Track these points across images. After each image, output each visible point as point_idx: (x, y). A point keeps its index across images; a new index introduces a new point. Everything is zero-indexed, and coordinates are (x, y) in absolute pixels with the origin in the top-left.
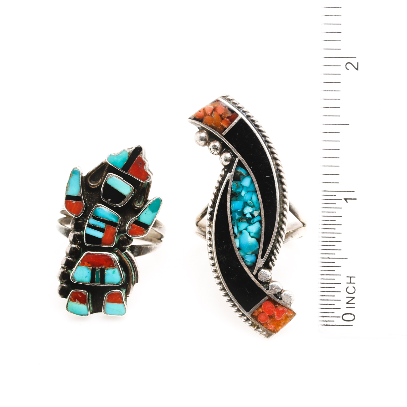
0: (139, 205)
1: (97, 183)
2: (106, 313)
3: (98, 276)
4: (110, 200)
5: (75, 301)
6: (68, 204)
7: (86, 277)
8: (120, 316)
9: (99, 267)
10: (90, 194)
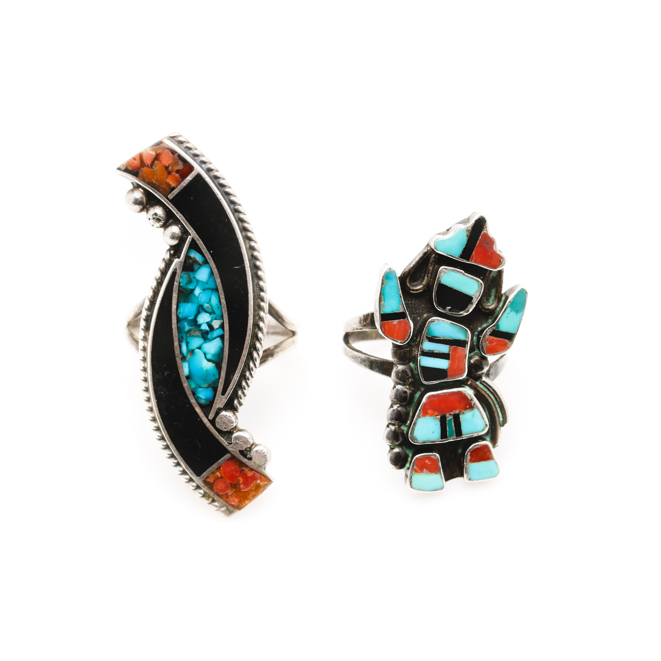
0: (489, 304)
1: (421, 284)
2: (470, 479)
3: (451, 427)
5: (422, 472)
6: (387, 326)
7: (433, 432)
8: (492, 479)
9: (451, 413)
10: (412, 304)
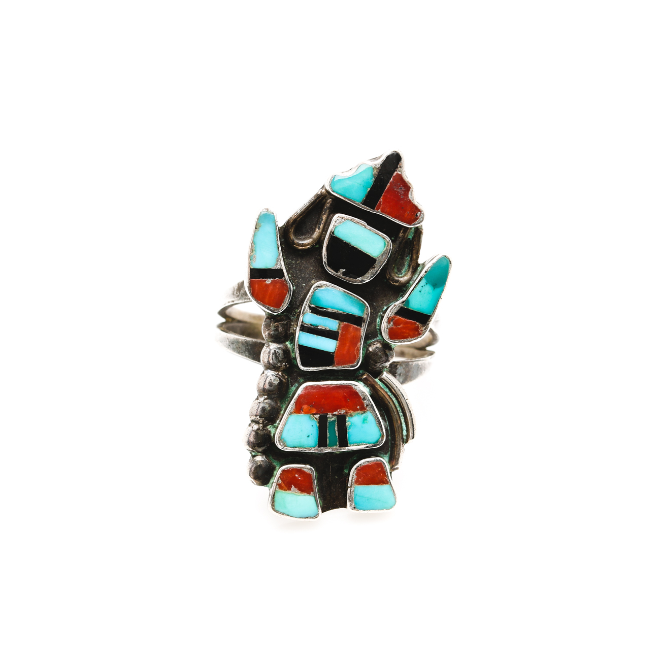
0: (400, 276)
1: (310, 238)
2: (355, 508)
3: (333, 432)
4: (344, 270)
5: (289, 489)
6: (257, 286)
7: (308, 436)
8: (385, 511)
9: (334, 413)
10: (297, 264)
